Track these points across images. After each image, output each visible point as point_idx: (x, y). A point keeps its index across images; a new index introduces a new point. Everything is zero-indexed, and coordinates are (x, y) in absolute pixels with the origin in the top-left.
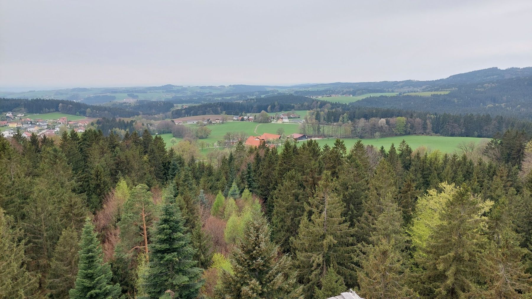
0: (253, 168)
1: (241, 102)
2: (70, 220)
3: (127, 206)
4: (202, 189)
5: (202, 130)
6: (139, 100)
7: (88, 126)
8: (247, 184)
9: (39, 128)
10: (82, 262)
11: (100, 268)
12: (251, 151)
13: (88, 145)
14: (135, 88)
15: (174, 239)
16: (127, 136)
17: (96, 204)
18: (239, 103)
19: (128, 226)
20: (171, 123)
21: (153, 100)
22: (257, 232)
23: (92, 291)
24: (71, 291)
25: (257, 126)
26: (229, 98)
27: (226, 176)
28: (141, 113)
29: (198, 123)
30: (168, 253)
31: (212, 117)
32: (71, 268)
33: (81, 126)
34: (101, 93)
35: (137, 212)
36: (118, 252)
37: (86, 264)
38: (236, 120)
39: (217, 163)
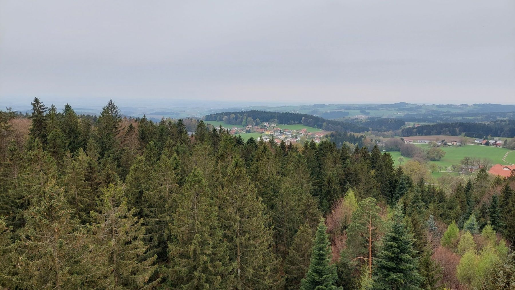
0: (499, 203)
1: (487, 124)
2: (306, 218)
3: (356, 216)
4: (432, 215)
5: (435, 151)
6: (370, 117)
7: (323, 138)
8: (490, 220)
9: (286, 136)
10: (313, 257)
11: (328, 267)
12: (498, 182)
13: (323, 154)
14: (367, 105)
15: (401, 260)
16: (357, 150)
17: (326, 208)
18: (485, 125)
19: (355, 235)
20: (401, 141)
21: (384, 117)
22: (507, 278)
23: (320, 286)
24: (303, 280)
25: (507, 154)
26: (472, 118)
27: (461, 205)
28: (371, 129)
29: (430, 143)
30: (394, 272)
31: (448, 139)
32: (304, 260)
33: (317, 137)
34: (337, 109)
35: (364, 223)
36: (343, 257)
37: (317, 260)
38: (478, 144)
39: (451, 190)
